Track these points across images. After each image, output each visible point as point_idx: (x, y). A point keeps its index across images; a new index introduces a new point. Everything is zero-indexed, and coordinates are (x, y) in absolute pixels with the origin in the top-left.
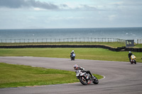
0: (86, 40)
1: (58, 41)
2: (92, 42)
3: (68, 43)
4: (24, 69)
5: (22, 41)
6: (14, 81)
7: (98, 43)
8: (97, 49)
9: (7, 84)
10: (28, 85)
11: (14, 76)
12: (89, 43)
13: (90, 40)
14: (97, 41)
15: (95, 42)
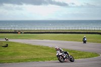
0: (88, 29)
1: (68, 29)
2: (92, 30)
3: (75, 30)
4: (44, 49)
5: (43, 29)
6: (37, 57)
7: (97, 30)
8: (96, 35)
9: (32, 59)
10: (46, 60)
11: (36, 54)
12: (90, 30)
13: (91, 29)
14: (96, 29)
15: (95, 30)
